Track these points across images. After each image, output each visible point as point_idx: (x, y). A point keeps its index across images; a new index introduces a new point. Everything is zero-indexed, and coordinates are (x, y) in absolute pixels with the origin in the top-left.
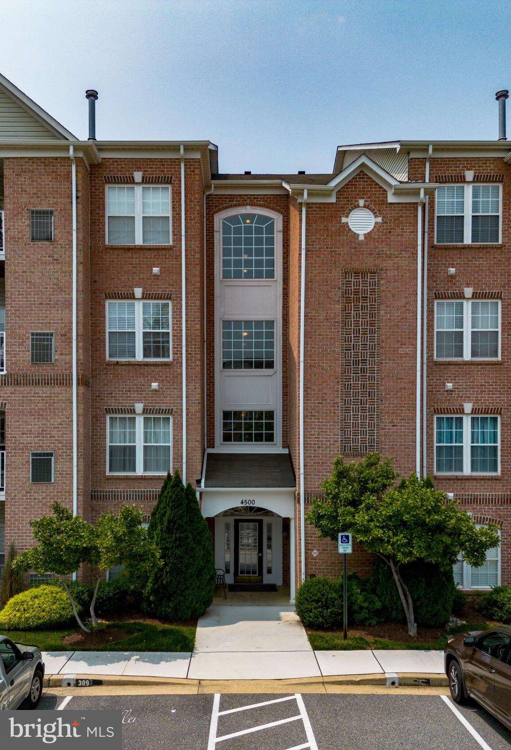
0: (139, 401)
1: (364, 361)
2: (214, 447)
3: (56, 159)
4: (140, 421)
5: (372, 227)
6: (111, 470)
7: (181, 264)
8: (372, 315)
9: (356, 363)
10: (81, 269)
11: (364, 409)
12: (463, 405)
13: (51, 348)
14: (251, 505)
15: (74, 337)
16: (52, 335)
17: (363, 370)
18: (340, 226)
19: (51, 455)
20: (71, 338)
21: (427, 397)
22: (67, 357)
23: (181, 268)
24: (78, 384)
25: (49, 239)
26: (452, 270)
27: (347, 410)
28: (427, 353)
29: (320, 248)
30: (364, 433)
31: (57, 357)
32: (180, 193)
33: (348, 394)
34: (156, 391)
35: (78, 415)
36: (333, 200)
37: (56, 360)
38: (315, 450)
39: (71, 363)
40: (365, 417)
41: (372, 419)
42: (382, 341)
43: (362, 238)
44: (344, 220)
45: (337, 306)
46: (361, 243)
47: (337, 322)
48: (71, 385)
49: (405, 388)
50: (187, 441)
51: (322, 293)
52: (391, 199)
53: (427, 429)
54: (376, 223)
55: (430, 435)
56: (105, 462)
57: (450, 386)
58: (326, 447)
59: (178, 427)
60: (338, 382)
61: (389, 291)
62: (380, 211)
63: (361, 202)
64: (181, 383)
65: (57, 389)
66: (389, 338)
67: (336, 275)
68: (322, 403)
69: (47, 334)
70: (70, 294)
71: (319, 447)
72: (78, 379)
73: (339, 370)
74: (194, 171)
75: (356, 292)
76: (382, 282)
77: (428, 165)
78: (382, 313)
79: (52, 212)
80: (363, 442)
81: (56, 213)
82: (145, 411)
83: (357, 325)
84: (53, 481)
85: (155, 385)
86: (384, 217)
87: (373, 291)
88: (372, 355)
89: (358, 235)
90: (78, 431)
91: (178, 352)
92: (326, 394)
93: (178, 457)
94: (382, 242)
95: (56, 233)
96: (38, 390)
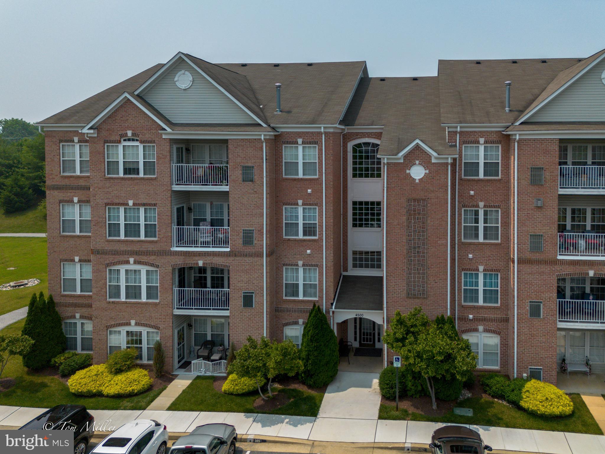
0: (301, 260)
1: (419, 247)
2: (347, 271)
3: (255, 139)
4: (301, 270)
5: (423, 175)
6: (286, 296)
7: (323, 188)
8: (423, 223)
9: (415, 248)
10: (268, 196)
11: (419, 273)
12: (478, 267)
13: (253, 238)
14: (361, 317)
15: (265, 232)
16: (253, 230)
17: (418, 252)
18: (406, 175)
19: (253, 293)
20: (263, 232)
21: (458, 262)
22: (261, 243)
23: (323, 189)
24: (267, 256)
25: (252, 181)
26: (472, 193)
27: (410, 273)
28: (458, 238)
29: (394, 186)
30: (419, 286)
31: (256, 242)
32: (322, 150)
33: (410, 265)
34: (309, 254)
35: (267, 273)
36: (402, 161)
37: (255, 244)
38: (392, 294)
39: (263, 245)
40: (419, 278)
41: (423, 278)
42: (429, 237)
43: (417, 181)
44: (408, 171)
45: (404, 218)
46: (417, 184)
47: (404, 226)
48: (263, 256)
49: (442, 263)
50: (326, 282)
51: (395, 210)
52: (433, 161)
53: (458, 279)
54: (425, 173)
55: (459, 283)
56: (283, 292)
57: (470, 256)
58: (399, 293)
59: (321, 274)
60: (405, 258)
61: (433, 210)
62: (427, 167)
63: (417, 162)
64: (323, 250)
65: (256, 259)
66: (433, 235)
67: (403, 201)
68: (396, 269)
69: (251, 230)
70: (263, 209)
71: (394, 293)
72: (266, 254)
73: (405, 251)
74: (330, 138)
75: (414, 210)
76: (429, 205)
77: (458, 135)
78: (429, 221)
79: (253, 167)
80: (419, 291)
81: (255, 167)
82: (303, 265)
83: (415, 227)
84: (254, 307)
85: (309, 251)
86: (429, 170)
87: (424, 210)
88: (423, 244)
89: (415, 180)
90: (266, 281)
91: (321, 234)
92: (398, 264)
93: (321, 291)
94: (429, 183)
95: (256, 178)
96: (246, 259)
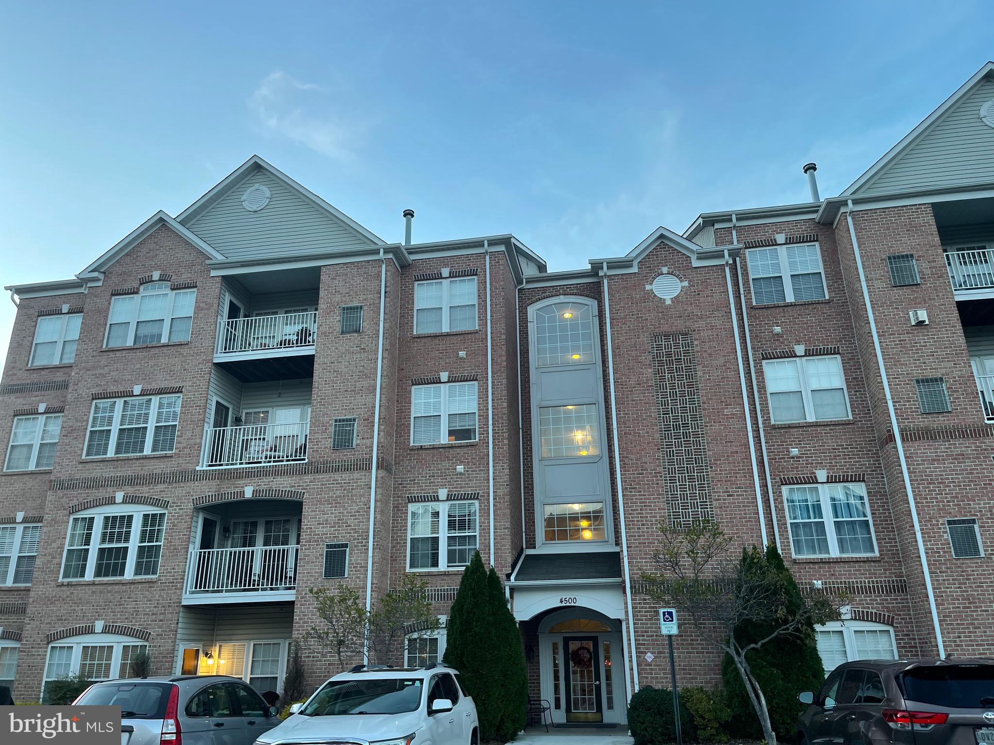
0: (443, 486)
1: (685, 425)
2: (534, 547)
3: (368, 262)
4: (443, 509)
5: (679, 291)
7: (487, 347)
8: (688, 377)
9: (677, 427)
10: (386, 355)
11: (691, 479)
12: (814, 473)
13: (353, 433)
14: (572, 604)
15: (377, 420)
16: (354, 420)
17: (685, 435)
18: (645, 294)
19: (346, 546)
20: (373, 422)
21: (770, 466)
22: (368, 442)
23: (487, 350)
24: (378, 468)
25: (357, 331)
26: (778, 329)
28: (762, 417)
29: (624, 316)
30: (694, 506)
31: (358, 441)
32: (486, 282)
33: (671, 462)
34: (461, 474)
35: (376, 501)
36: (635, 269)
37: (357, 445)
38: (639, 528)
39: (371, 447)
40: (693, 488)
41: (702, 488)
42: (704, 403)
43: (668, 302)
44: (648, 287)
45: (650, 370)
46: (668, 308)
47: (651, 386)
48: (370, 469)
49: (737, 452)
50: (495, 528)
51: (630, 358)
52: (695, 263)
53: (775, 503)
54: (682, 287)
55: (780, 510)
56: (405, 556)
57: (795, 451)
59: (485, 512)
60: (658, 449)
61: (705, 351)
62: (685, 275)
63: (665, 270)
64: (488, 465)
65: (357, 475)
66: (711, 399)
67: (644, 339)
68: (642, 474)
69: (350, 420)
70: (375, 380)
72: (378, 463)
73: (658, 436)
74: (499, 262)
75: (669, 355)
76: (696, 343)
77: (734, 233)
78: (699, 373)
79: (361, 307)
81: (365, 308)
82: (449, 497)
83: (673, 387)
84: (346, 575)
85: (460, 468)
86: (690, 281)
87: (686, 353)
88: (694, 418)
89: (664, 300)
90: (375, 518)
91: (484, 432)
92: (646, 463)
93: (485, 548)
94: (691, 304)
95: (365, 325)
96: (337, 476)
